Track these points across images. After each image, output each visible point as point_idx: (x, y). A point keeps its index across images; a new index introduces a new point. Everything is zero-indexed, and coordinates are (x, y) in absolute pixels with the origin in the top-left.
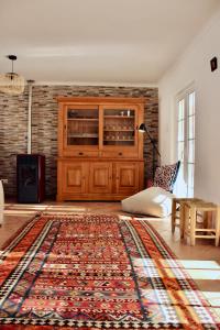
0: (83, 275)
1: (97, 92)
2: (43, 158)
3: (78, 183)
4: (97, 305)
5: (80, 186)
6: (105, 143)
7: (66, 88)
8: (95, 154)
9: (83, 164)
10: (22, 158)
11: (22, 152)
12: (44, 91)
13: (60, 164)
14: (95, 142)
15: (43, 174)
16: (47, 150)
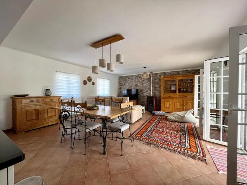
0: (166, 132)
1: (176, 73)
2: (156, 97)
3: (168, 106)
4: (168, 139)
5: (169, 108)
6: (179, 92)
7: (164, 73)
8: (175, 96)
9: (171, 100)
10: (149, 98)
11: (149, 95)
12: (156, 74)
13: (162, 100)
14: (175, 92)
15: (156, 102)
16: (157, 95)
